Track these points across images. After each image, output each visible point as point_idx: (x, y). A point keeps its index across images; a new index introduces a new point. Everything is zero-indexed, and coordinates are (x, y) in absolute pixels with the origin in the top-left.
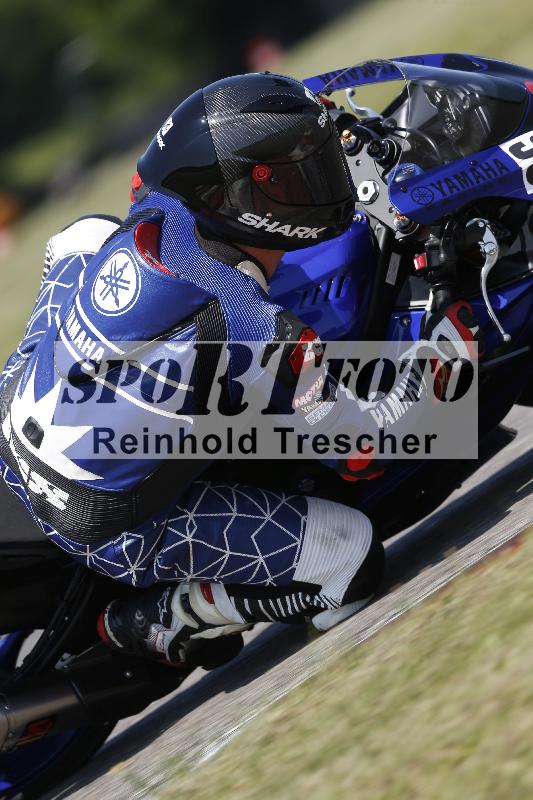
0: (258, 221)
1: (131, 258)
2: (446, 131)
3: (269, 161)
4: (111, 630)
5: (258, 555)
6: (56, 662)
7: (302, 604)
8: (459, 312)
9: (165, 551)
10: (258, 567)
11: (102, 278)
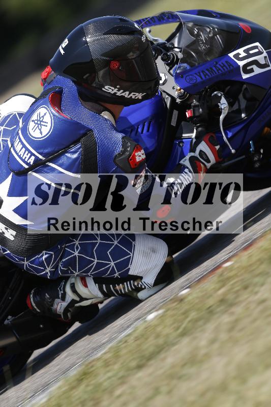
0: (113, 90)
1: (48, 110)
2: (200, 48)
3: (118, 59)
4: (34, 303)
5: (111, 261)
6: (5, 321)
7: (133, 286)
8: (210, 138)
9: (64, 260)
10: (111, 268)
11: (33, 121)
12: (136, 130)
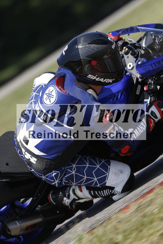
0: (93, 77)
1: (55, 88)
2: (155, 47)
3: (96, 59)
4: (52, 199)
5: (95, 178)
6: (36, 208)
7: (109, 193)
8: (157, 104)
9: (66, 176)
10: (95, 182)
11: (46, 94)
12: (117, 97)
